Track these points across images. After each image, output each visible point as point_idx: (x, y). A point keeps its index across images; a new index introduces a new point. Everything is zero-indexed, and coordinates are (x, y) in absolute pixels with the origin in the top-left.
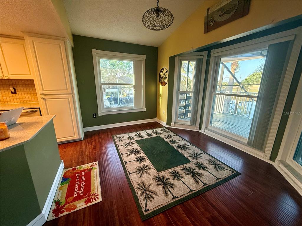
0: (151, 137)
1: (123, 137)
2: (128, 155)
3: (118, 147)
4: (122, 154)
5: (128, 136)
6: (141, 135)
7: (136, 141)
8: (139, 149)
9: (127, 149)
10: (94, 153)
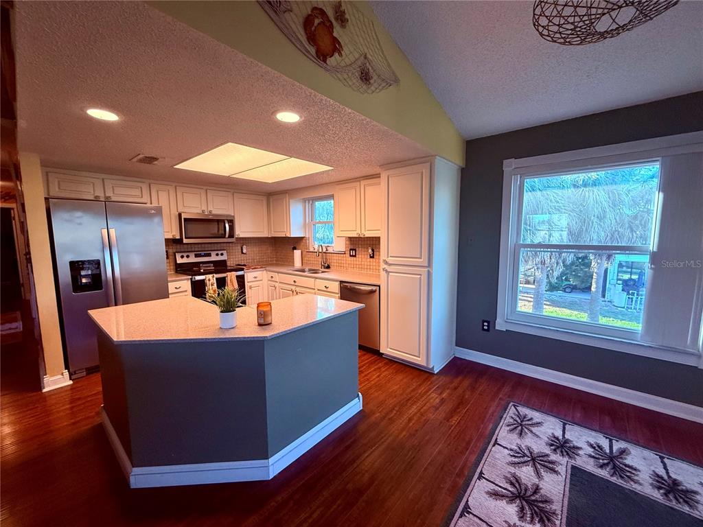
0: (674, 504)
1: (538, 424)
2: (495, 495)
3: (492, 442)
4: (481, 473)
5: (559, 434)
6: (627, 462)
7: (573, 468)
8: (556, 507)
9: (512, 470)
10: (424, 418)
